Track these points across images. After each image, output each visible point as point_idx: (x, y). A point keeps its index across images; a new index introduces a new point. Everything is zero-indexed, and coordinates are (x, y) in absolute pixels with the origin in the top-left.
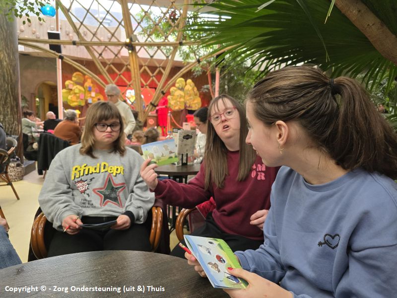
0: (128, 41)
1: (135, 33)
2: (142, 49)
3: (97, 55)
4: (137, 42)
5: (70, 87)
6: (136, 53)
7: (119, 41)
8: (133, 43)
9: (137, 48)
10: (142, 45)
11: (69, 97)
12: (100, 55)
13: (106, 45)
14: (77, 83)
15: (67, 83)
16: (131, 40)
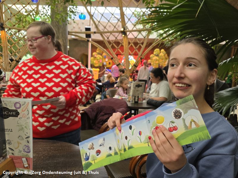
0: (122, 29)
1: (127, 25)
2: (131, 34)
3: (106, 39)
4: (127, 30)
5: (95, 56)
6: (127, 36)
7: (118, 30)
8: (125, 31)
9: (128, 33)
10: (131, 31)
11: (95, 62)
12: (108, 38)
13: (111, 33)
14: (99, 54)
15: (94, 53)
16: (124, 29)
